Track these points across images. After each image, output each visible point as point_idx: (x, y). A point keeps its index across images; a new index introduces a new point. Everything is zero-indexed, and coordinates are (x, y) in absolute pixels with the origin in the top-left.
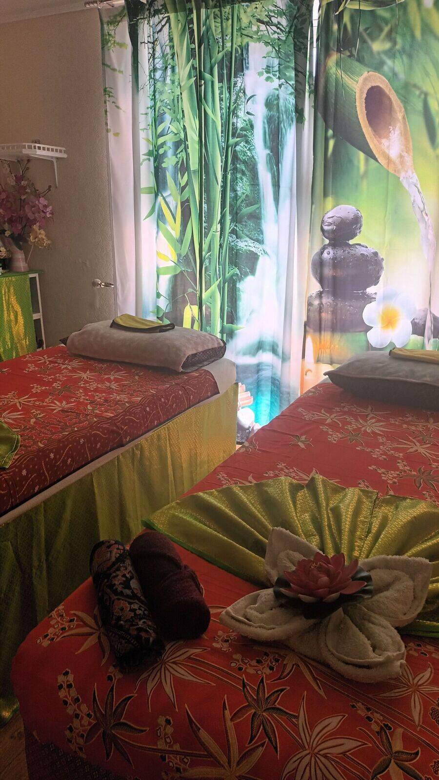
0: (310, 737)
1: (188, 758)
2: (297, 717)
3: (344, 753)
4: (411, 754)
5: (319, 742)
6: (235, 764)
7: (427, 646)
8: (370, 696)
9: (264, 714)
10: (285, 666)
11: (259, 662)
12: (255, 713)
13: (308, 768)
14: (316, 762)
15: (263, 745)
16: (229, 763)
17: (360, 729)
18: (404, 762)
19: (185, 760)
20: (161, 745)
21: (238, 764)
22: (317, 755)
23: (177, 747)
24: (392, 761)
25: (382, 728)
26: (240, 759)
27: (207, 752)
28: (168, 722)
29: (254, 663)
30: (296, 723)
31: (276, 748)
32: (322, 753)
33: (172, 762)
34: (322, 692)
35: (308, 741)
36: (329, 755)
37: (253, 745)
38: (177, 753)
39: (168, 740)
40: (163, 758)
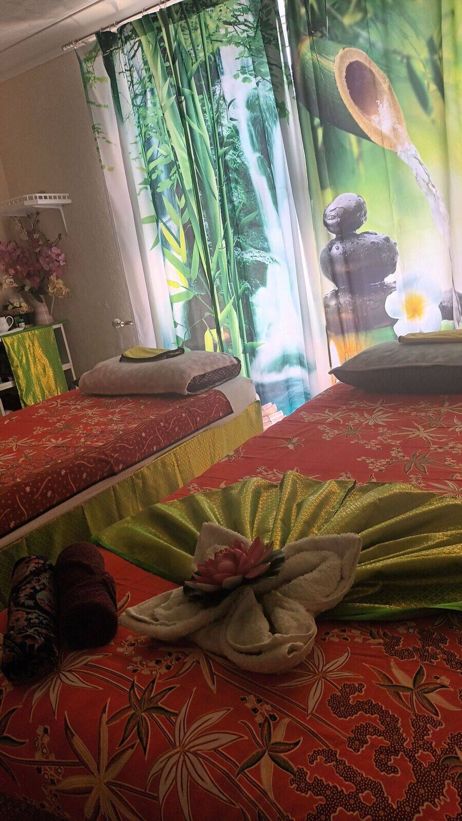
0: (185, 734)
1: (62, 767)
2: (176, 715)
3: (215, 749)
4: (290, 744)
5: (192, 739)
6: (104, 771)
7: (353, 631)
8: (266, 687)
9: (143, 714)
10: (185, 663)
11: (158, 662)
12: (134, 713)
13: (174, 768)
14: (184, 760)
15: (132, 747)
16: (98, 769)
17: (242, 722)
18: (278, 754)
19: (60, 771)
20: (38, 757)
21: (106, 770)
22: (187, 753)
23: (52, 758)
24: (266, 754)
25: (266, 720)
26: (108, 764)
27: (79, 759)
28: (46, 731)
29: (152, 664)
30: (174, 721)
31: (145, 749)
32: (192, 750)
33: (46, 773)
34: (214, 688)
35: (181, 739)
36: (199, 752)
37: (123, 747)
38: (54, 763)
39: (45, 751)
40: (39, 771)
